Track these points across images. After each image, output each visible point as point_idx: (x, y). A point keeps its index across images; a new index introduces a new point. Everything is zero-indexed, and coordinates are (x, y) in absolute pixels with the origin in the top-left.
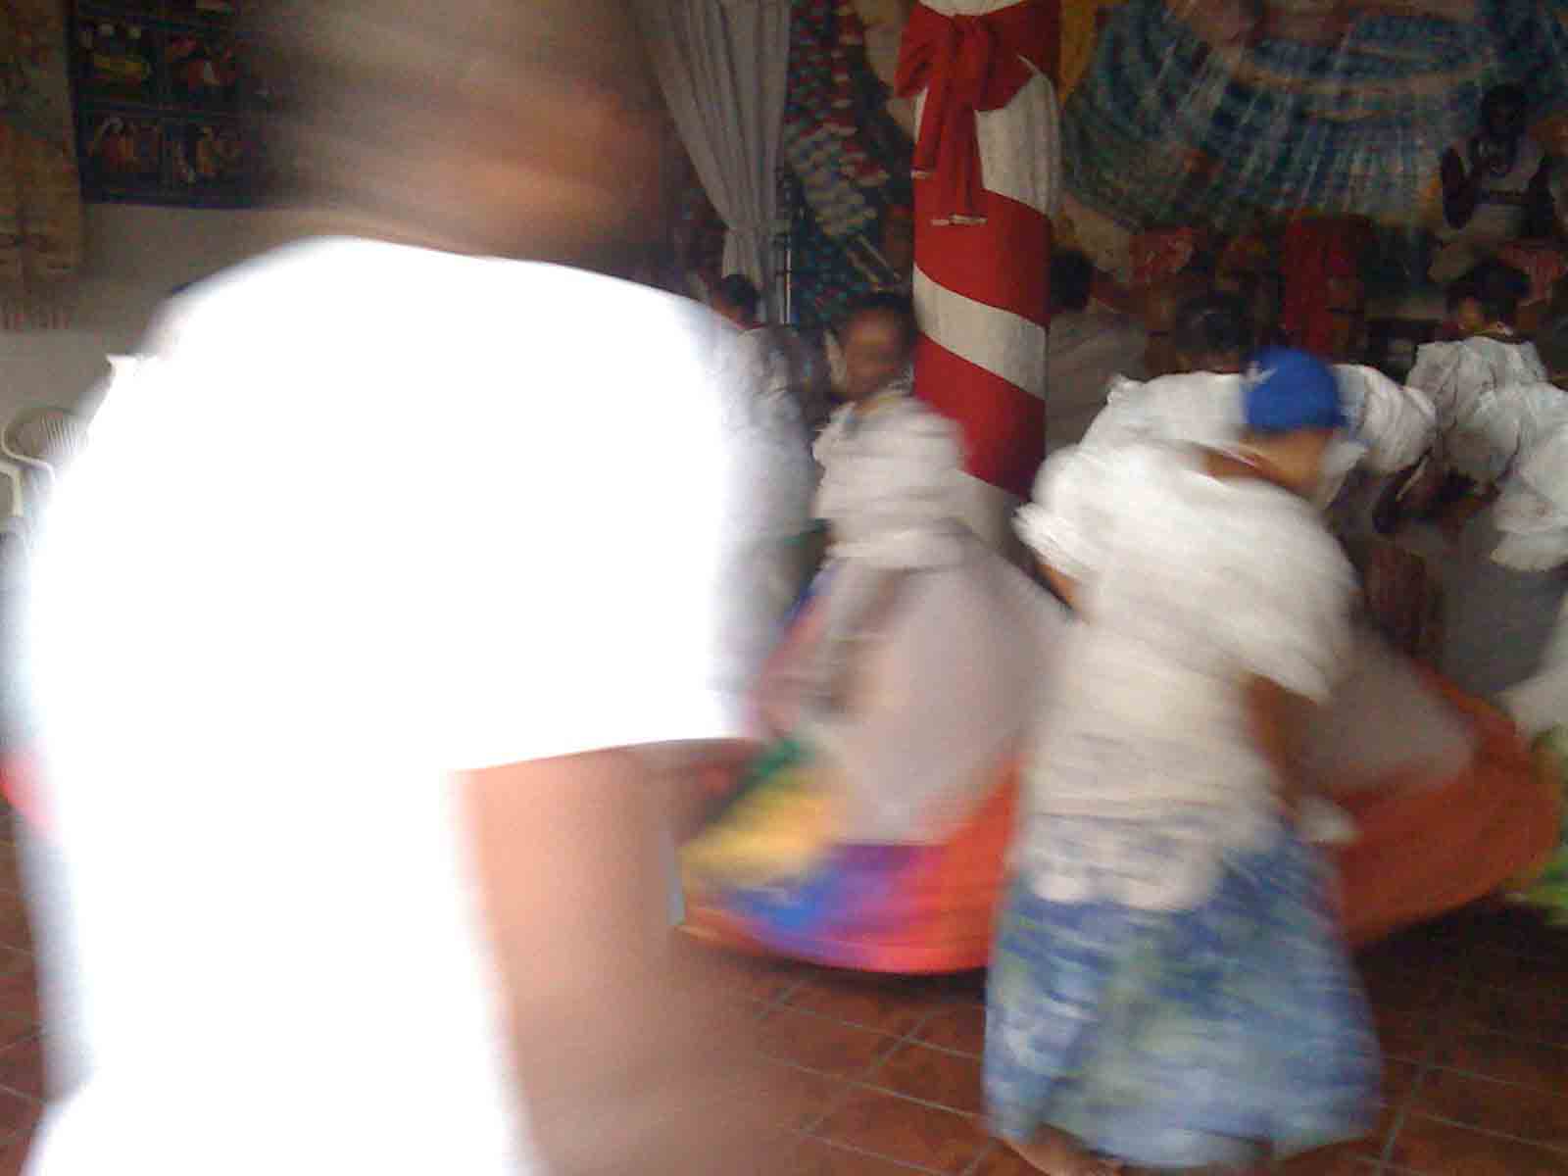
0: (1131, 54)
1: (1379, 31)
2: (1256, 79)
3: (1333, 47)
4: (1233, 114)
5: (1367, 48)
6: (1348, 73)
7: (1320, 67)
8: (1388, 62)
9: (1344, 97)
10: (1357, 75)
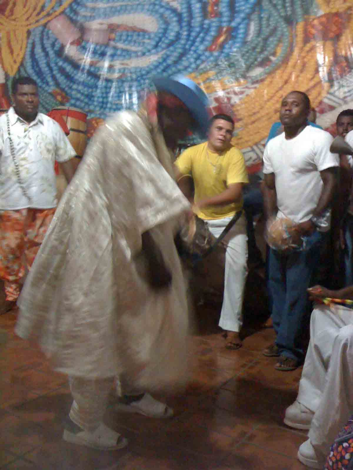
0: (38, 50)
1: (124, 38)
2: (81, 59)
3: (107, 45)
4: (73, 75)
5: (120, 45)
6: (113, 56)
7: (103, 54)
8: (127, 51)
9: (111, 67)
10: (116, 58)
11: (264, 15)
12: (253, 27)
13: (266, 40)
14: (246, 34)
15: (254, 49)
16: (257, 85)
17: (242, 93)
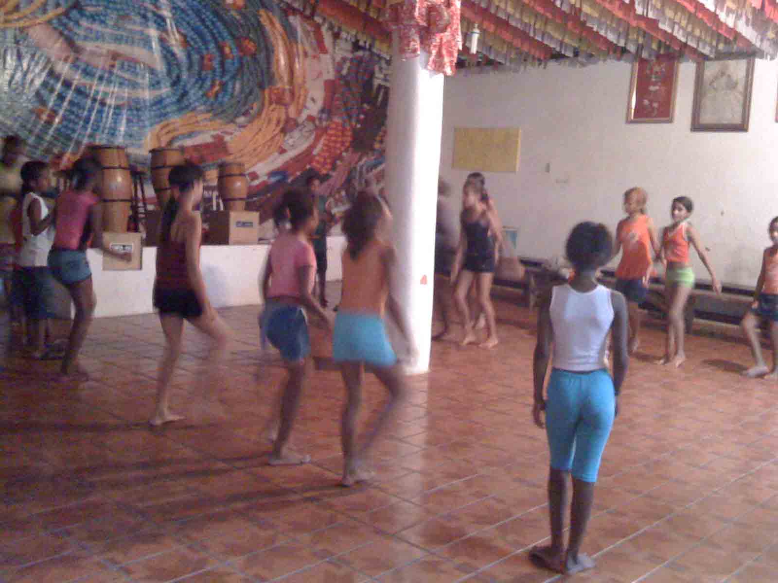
1: (126, 67)
2: (74, 79)
5: (123, 74)
8: (130, 81)
10: (124, 86)
11: (245, 78)
12: (238, 86)
13: (246, 98)
14: (233, 88)
15: (239, 102)
16: (242, 129)
17: (231, 134)
